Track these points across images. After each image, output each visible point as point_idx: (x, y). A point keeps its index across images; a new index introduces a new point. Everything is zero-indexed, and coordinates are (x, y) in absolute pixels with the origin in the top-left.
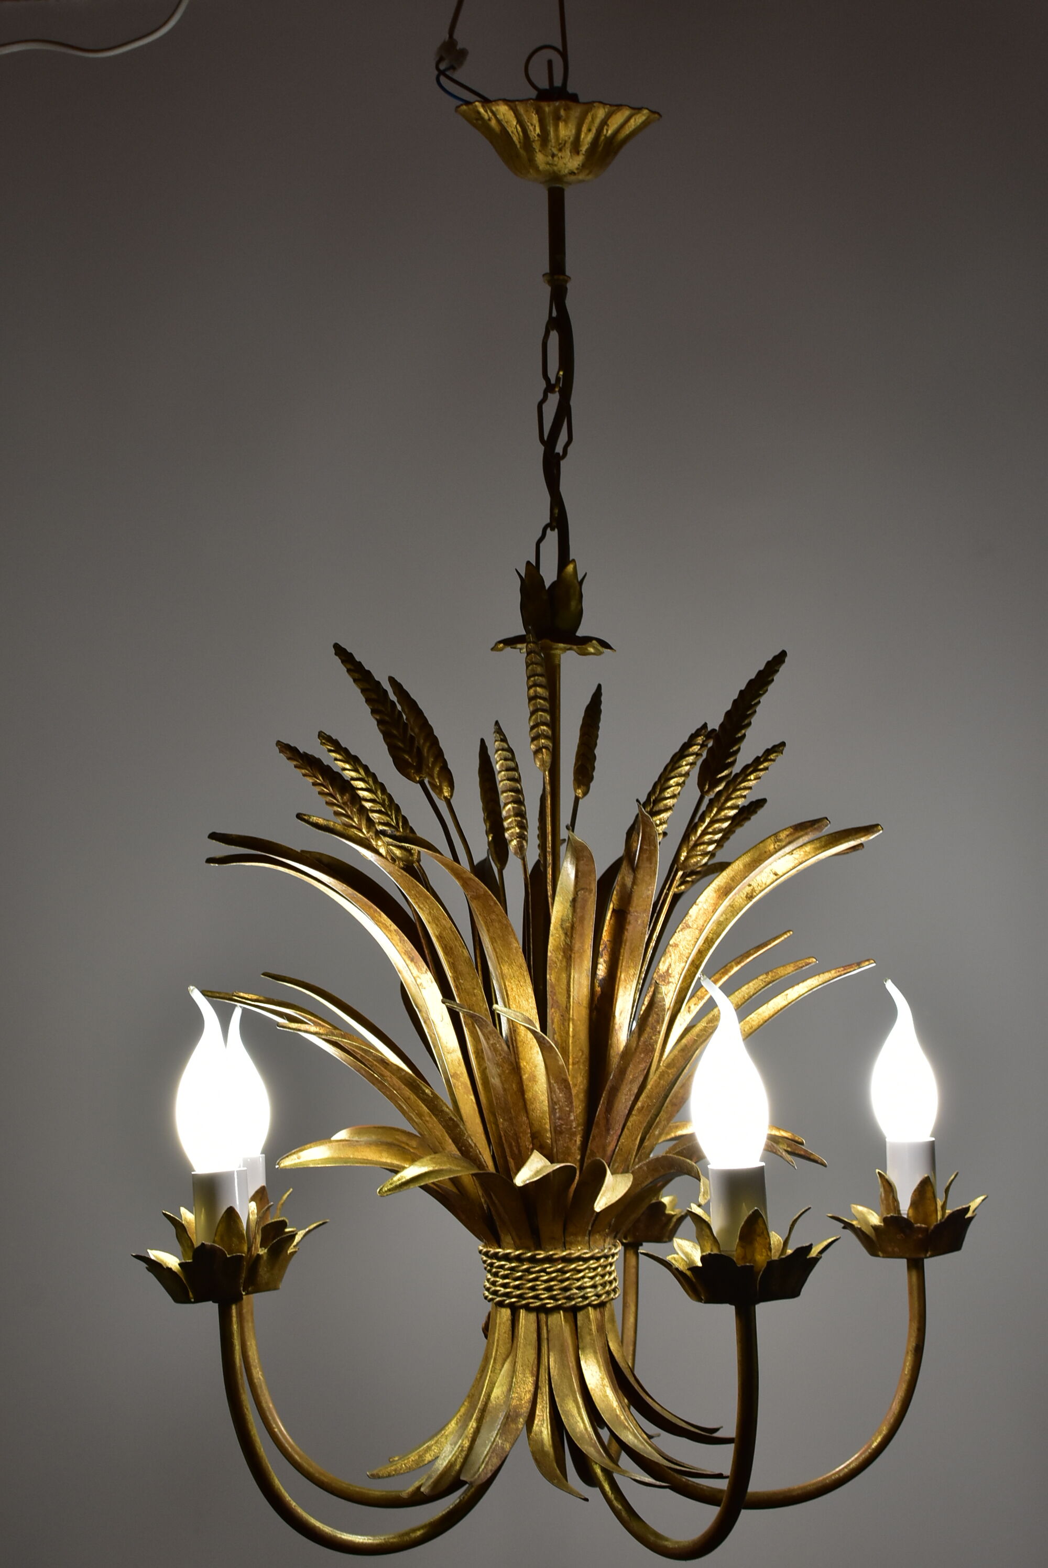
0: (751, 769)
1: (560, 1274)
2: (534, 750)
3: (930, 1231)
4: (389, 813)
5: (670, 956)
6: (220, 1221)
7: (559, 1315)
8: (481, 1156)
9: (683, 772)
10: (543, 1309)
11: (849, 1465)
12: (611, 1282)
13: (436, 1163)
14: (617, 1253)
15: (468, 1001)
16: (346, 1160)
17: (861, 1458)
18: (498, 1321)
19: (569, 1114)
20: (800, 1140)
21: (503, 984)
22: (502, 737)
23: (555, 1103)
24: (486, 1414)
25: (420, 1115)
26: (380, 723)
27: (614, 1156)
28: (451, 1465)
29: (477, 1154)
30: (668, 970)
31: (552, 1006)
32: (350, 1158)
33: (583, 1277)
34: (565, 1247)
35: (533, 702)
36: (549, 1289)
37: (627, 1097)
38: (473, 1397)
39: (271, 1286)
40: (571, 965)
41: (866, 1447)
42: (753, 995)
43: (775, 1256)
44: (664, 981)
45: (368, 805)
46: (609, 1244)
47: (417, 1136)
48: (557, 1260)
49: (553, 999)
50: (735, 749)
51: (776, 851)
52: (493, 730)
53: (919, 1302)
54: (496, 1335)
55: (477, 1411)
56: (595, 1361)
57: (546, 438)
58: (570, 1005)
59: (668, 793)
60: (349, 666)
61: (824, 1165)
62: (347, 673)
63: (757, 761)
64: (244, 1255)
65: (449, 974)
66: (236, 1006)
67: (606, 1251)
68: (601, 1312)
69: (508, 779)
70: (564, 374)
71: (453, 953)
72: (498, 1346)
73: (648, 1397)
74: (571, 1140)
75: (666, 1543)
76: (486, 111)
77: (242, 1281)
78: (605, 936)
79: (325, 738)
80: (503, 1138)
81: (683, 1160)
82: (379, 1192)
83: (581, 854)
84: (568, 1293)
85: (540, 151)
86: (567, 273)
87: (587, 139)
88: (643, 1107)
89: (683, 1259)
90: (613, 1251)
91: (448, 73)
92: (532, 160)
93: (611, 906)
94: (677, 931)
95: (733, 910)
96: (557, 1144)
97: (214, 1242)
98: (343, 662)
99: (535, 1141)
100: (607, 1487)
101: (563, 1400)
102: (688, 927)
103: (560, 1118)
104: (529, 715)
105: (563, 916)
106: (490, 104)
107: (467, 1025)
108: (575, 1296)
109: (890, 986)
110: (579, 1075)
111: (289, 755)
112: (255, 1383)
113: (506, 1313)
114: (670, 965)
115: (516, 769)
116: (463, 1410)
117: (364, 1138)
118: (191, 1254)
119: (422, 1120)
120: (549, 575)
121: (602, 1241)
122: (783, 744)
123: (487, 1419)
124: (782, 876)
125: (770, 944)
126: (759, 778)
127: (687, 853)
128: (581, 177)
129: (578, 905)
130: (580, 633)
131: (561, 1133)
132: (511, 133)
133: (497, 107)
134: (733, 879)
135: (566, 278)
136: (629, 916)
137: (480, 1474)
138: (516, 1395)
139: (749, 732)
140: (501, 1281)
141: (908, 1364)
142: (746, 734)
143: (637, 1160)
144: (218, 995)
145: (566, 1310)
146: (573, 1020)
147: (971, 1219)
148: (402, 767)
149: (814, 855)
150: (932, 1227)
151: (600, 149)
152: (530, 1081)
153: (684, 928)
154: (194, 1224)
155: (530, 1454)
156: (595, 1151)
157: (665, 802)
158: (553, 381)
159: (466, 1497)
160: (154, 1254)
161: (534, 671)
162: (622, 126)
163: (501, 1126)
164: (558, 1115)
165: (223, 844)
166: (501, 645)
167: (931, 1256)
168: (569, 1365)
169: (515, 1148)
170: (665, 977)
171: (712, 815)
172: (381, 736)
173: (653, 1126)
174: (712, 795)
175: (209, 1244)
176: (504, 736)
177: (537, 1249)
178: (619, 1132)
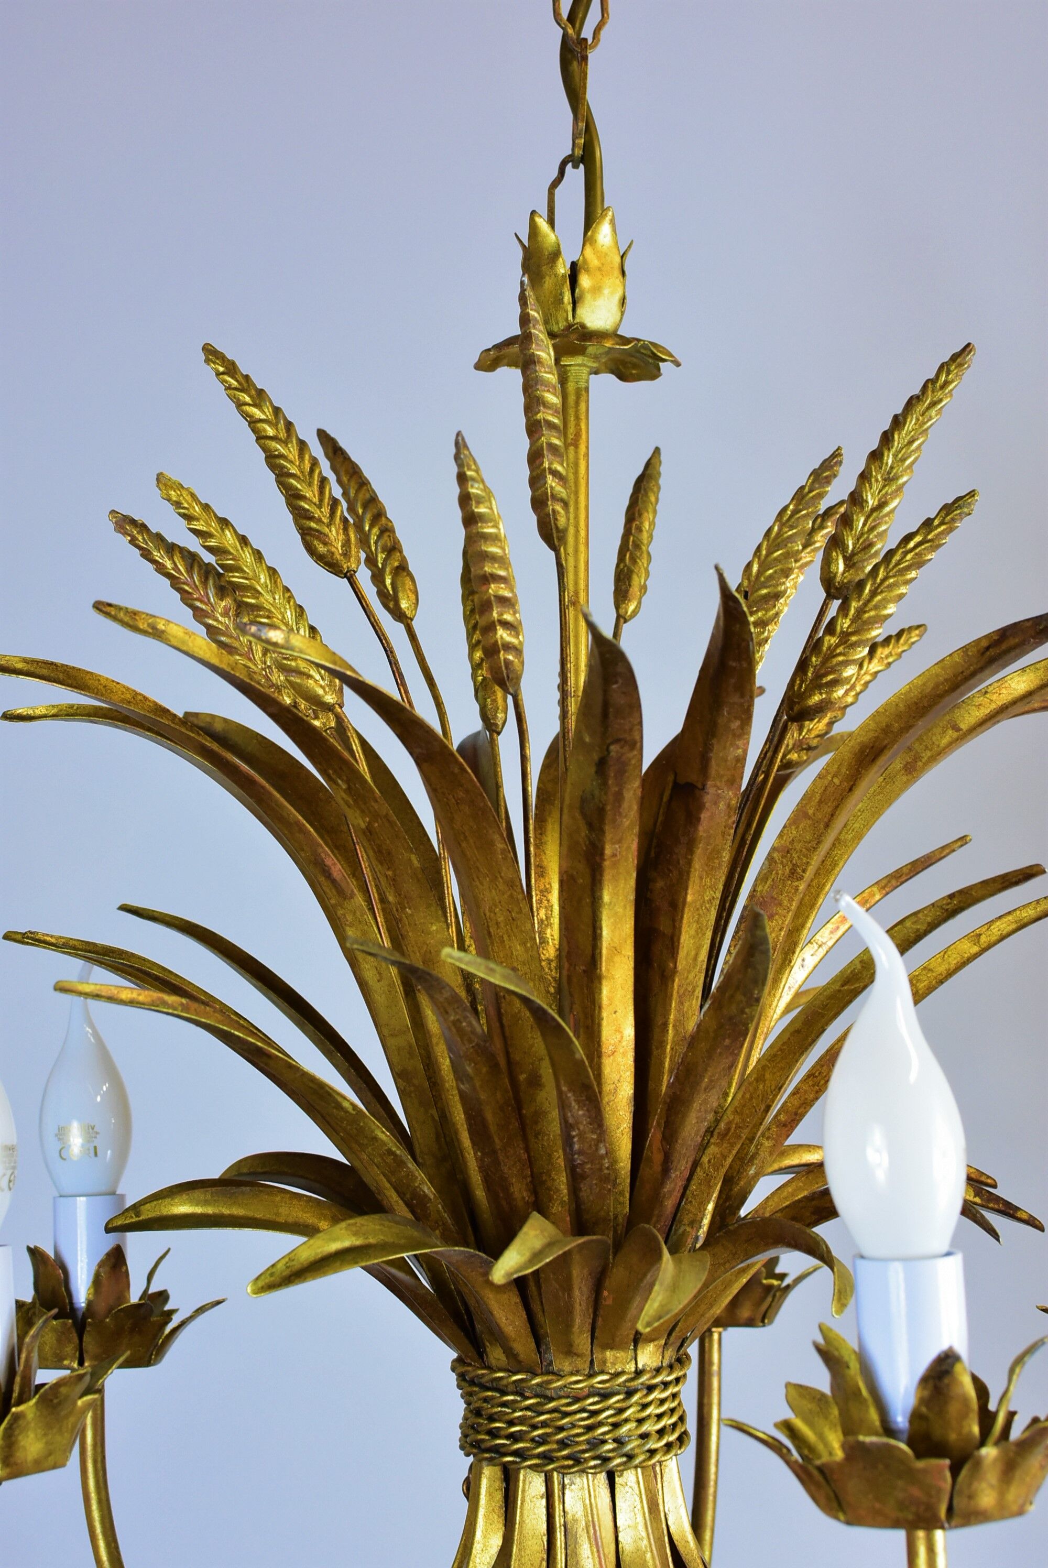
13: (356, 1234)
18: (483, 1491)
19: (597, 1146)
23: (572, 1126)
34: (594, 1370)
48: (581, 1391)
57: (564, 16)
58: (600, 953)
60: (228, 380)
63: (929, 525)
67: (667, 1374)
72: (482, 1531)
88: (728, 1130)
98: (217, 373)
105: (584, 791)
111: (131, 535)
121: (659, 1358)
122: (972, 494)
129: (610, 772)
131: (584, 1177)
136: (701, 794)
146: (604, 979)
152: (530, 1086)
164: (577, 1147)
177: (547, 1374)
178: (687, 1174)
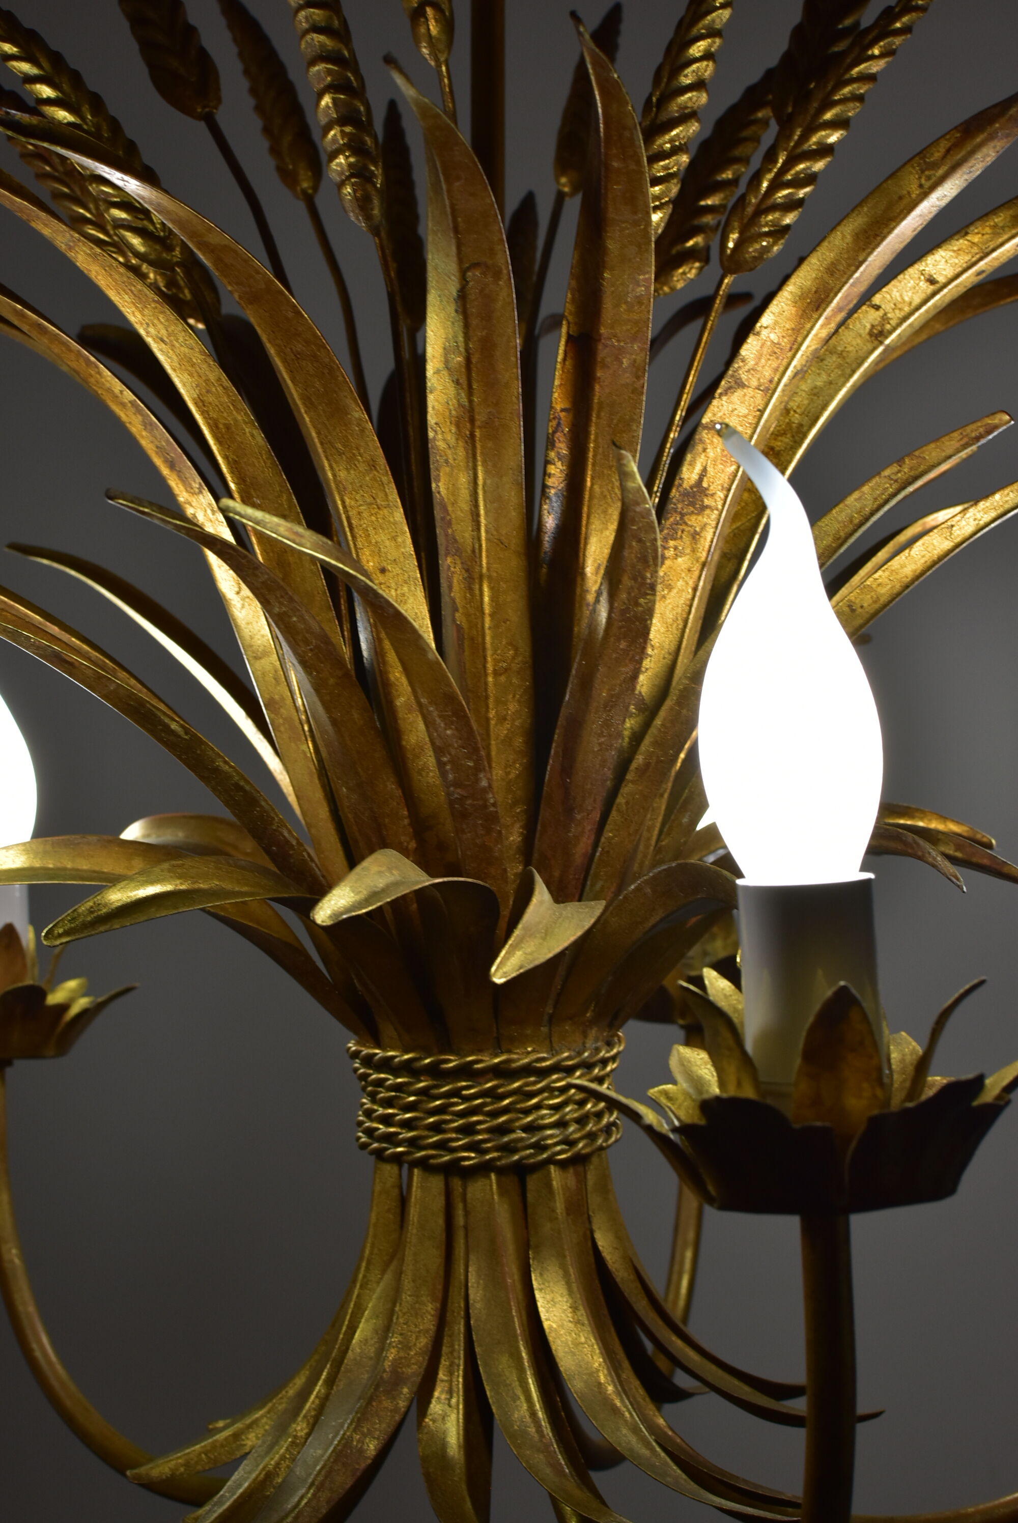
1: (488, 1100)
5: (705, 450)
7: (488, 1182)
10: (452, 1170)
18: (376, 1189)
20: (985, 840)
24: (341, 1373)
27: (594, 866)
31: (447, 552)
32: (65, 869)
33: (538, 1107)
36: (468, 1130)
40: (477, 457)
44: (692, 504)
46: (596, 1040)
55: (329, 1364)
56: (561, 1272)
58: (480, 546)
59: (687, 79)
67: (589, 1054)
68: (577, 1174)
72: (375, 1236)
74: (490, 831)
84: (506, 1139)
88: (647, 765)
89: (686, 1097)
90: (605, 1053)
93: (564, 329)
94: (717, 395)
102: (740, 385)
108: (520, 1145)
113: (390, 1173)
114: (705, 470)
121: (579, 1034)
123: (341, 1384)
124: (945, 285)
129: (473, 308)
136: (600, 347)
138: (400, 1339)
140: (382, 1111)
145: (501, 1172)
146: (489, 579)
148: (167, 85)
153: (730, 388)
168: (506, 1281)
170: (694, 497)
178: (596, 816)
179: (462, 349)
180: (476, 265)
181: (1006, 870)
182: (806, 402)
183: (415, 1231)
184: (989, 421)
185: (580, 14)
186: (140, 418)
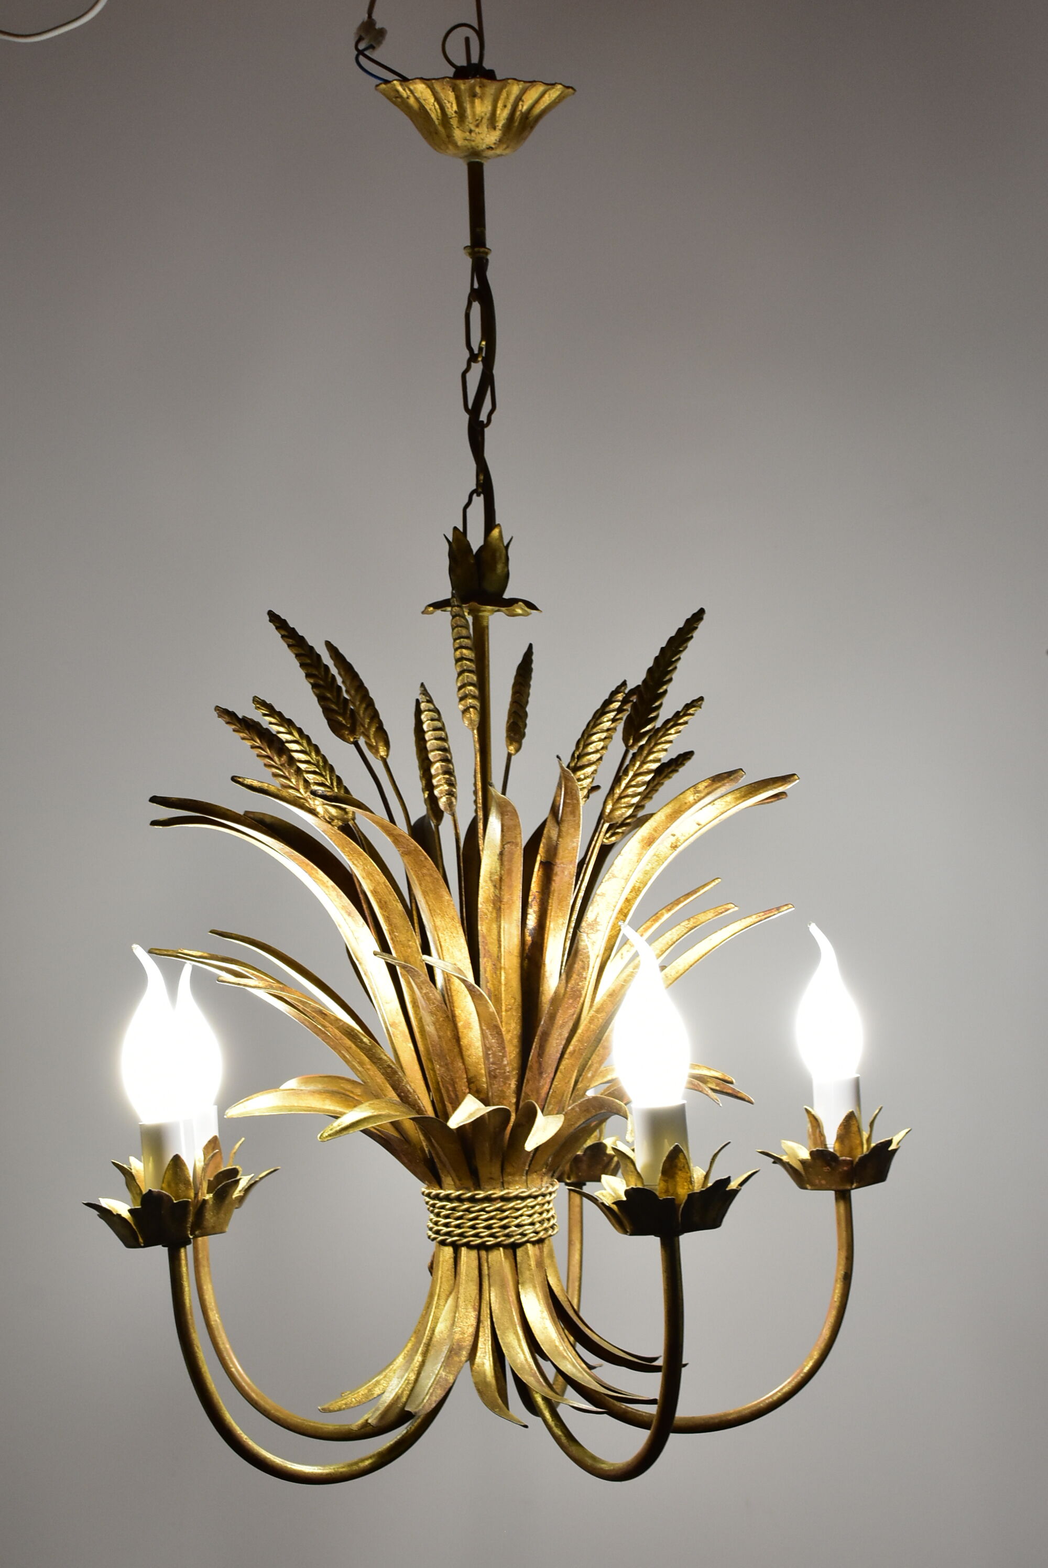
0: (671, 724)
1: (499, 1212)
2: (462, 709)
3: (855, 1163)
4: (324, 773)
5: (598, 905)
6: (167, 1169)
7: (499, 1252)
8: (419, 1101)
9: (605, 728)
10: (482, 1247)
11: (782, 1389)
12: (549, 1220)
13: (374, 1109)
14: (554, 1192)
15: (404, 952)
16: (291, 1108)
17: (794, 1382)
18: (441, 1259)
19: (502, 1059)
20: (730, 1080)
21: (436, 935)
22: (428, 698)
23: (488, 1049)
24: (430, 1348)
25: (361, 1063)
26: (314, 686)
27: (549, 1098)
28: (398, 1398)
29: (416, 1099)
30: (596, 918)
31: (485, 957)
32: (294, 1106)
33: (521, 1215)
34: (503, 1187)
35: (460, 663)
36: (489, 1227)
37: (558, 1041)
38: (419, 1333)
39: (217, 1230)
40: (500, 916)
41: (798, 1371)
42: (677, 941)
43: (697, 1188)
44: (592, 929)
45: (303, 766)
46: (546, 1183)
47: (362, 1084)
48: (496, 1199)
49: (485, 949)
50: (657, 704)
51: (696, 802)
52: (419, 692)
53: (847, 1231)
54: (440, 1272)
55: (422, 1346)
56: (535, 1295)
57: (470, 406)
58: (501, 955)
59: (591, 749)
60: (284, 633)
61: (751, 1103)
62: (281, 639)
63: (677, 715)
64: (190, 1200)
65: (384, 927)
66: (185, 963)
67: (543, 1190)
68: (539, 1249)
69: (436, 739)
70: (486, 344)
71: (387, 907)
72: (441, 1283)
73: (587, 1329)
74: (505, 1083)
75: (603, 1466)
76: (404, 90)
77: (189, 1225)
78: (534, 887)
79: (260, 703)
80: (440, 1083)
81: (612, 1101)
82: (320, 1138)
83: (506, 811)
84: (507, 1231)
85: (458, 127)
86: (488, 246)
87: (503, 115)
88: (574, 1051)
89: (611, 1195)
90: (551, 1189)
91: (367, 53)
92: (450, 136)
93: (539, 858)
94: (604, 881)
95: (659, 860)
96: (492, 1088)
97: (162, 1189)
98: (277, 628)
99: (472, 1085)
100: (547, 1415)
101: (504, 1333)
102: (614, 876)
103: (493, 1063)
104: (456, 675)
105: (491, 869)
106: (407, 83)
107: (403, 975)
108: (514, 1234)
109: (814, 929)
110: (512, 1021)
111: (228, 719)
112: (212, 1325)
113: (448, 1251)
115: (442, 729)
116: (410, 1345)
117: (312, 1087)
118: (139, 1201)
119: (363, 1068)
120: (476, 540)
121: (539, 1180)
122: (701, 699)
123: (432, 1352)
124: (705, 826)
125: (699, 891)
126: (680, 732)
127: (613, 806)
128: (498, 151)
129: (505, 858)
130: (507, 595)
131: (495, 1077)
132: (429, 111)
133: (415, 86)
134: (655, 830)
135: (486, 250)
136: (556, 867)
137: (424, 1405)
138: (459, 1329)
139: (670, 687)
140: (443, 1221)
141: (837, 1291)
142: (668, 689)
143: (571, 1102)
144: (166, 953)
145: (505, 1247)
146: (505, 968)
147: (895, 1151)
148: (336, 728)
149: (734, 804)
150: (857, 1159)
151: (516, 124)
152: (465, 1028)
153: (610, 878)
154: (143, 1173)
155: (473, 1385)
156: (530, 1094)
157: (588, 757)
158: (476, 351)
159: (413, 1428)
160: (106, 1203)
161: (459, 633)
162: (537, 102)
163: (438, 1072)
164: (491, 1060)
165: (164, 807)
166: (431, 609)
167: (856, 1188)
168: (509, 1299)
169: (452, 1094)
170: (593, 926)
171: (635, 768)
172: (316, 699)
173: (586, 1069)
174: (635, 749)
175: (156, 1190)
176: (430, 697)
177: (476, 1190)
178: (552, 1075)
179: (499, 873)
180: (509, 843)
181: (739, 1095)
182: (642, 877)
183: (464, 1278)
184: (725, 906)
185: (560, 756)
186: (335, 892)
